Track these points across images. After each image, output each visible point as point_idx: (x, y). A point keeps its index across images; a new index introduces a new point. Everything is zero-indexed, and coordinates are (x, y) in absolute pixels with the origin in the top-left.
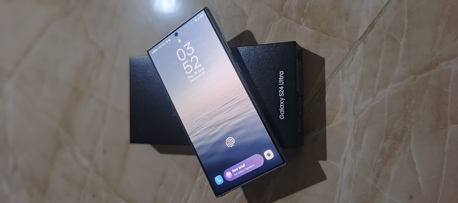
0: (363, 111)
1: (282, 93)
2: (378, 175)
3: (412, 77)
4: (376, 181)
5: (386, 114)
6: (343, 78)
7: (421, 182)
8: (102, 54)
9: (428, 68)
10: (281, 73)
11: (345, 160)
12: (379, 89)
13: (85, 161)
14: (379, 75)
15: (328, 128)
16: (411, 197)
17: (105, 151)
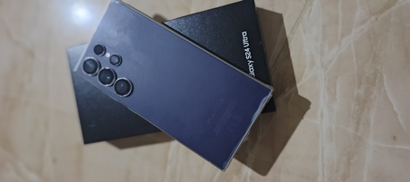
0: (331, 61)
1: (248, 55)
2: (358, 123)
3: (373, 18)
4: (357, 129)
5: (355, 60)
6: (305, 31)
7: (401, 120)
8: (31, 54)
9: (387, 7)
10: (244, 34)
11: (322, 115)
12: (343, 36)
13: (33, 176)
14: (340, 21)
15: (298, 85)
16: (394, 138)
17: (55, 161)
